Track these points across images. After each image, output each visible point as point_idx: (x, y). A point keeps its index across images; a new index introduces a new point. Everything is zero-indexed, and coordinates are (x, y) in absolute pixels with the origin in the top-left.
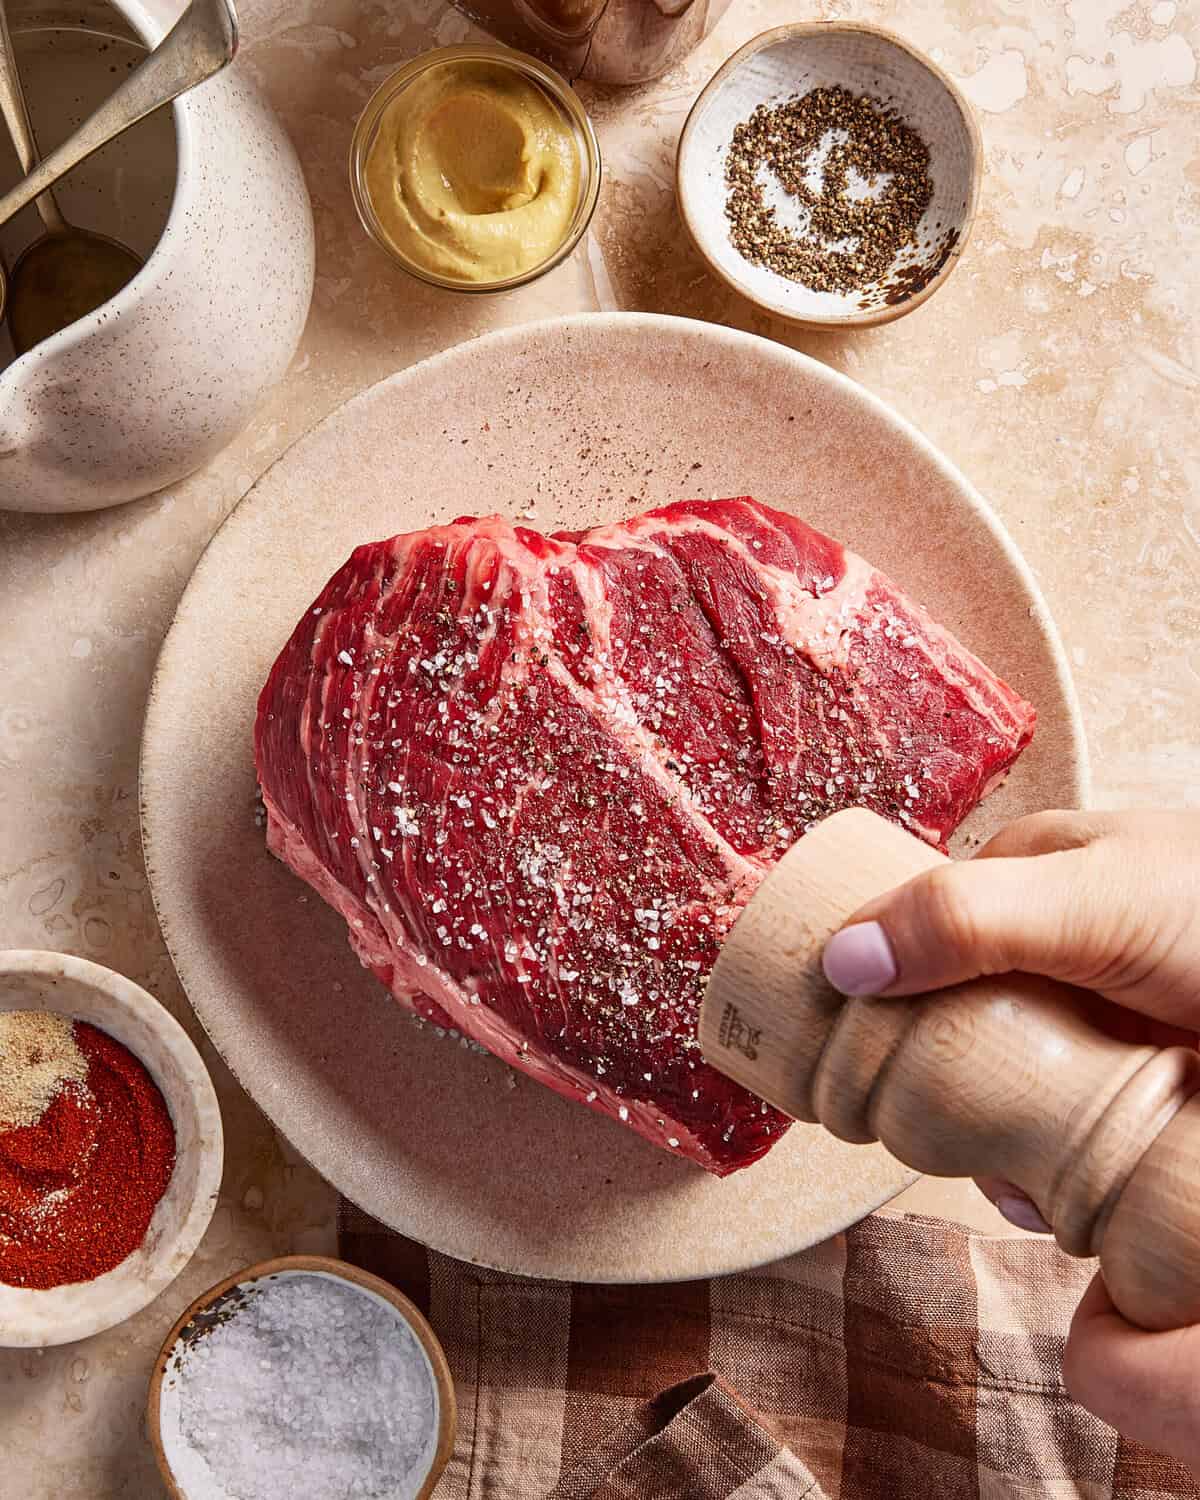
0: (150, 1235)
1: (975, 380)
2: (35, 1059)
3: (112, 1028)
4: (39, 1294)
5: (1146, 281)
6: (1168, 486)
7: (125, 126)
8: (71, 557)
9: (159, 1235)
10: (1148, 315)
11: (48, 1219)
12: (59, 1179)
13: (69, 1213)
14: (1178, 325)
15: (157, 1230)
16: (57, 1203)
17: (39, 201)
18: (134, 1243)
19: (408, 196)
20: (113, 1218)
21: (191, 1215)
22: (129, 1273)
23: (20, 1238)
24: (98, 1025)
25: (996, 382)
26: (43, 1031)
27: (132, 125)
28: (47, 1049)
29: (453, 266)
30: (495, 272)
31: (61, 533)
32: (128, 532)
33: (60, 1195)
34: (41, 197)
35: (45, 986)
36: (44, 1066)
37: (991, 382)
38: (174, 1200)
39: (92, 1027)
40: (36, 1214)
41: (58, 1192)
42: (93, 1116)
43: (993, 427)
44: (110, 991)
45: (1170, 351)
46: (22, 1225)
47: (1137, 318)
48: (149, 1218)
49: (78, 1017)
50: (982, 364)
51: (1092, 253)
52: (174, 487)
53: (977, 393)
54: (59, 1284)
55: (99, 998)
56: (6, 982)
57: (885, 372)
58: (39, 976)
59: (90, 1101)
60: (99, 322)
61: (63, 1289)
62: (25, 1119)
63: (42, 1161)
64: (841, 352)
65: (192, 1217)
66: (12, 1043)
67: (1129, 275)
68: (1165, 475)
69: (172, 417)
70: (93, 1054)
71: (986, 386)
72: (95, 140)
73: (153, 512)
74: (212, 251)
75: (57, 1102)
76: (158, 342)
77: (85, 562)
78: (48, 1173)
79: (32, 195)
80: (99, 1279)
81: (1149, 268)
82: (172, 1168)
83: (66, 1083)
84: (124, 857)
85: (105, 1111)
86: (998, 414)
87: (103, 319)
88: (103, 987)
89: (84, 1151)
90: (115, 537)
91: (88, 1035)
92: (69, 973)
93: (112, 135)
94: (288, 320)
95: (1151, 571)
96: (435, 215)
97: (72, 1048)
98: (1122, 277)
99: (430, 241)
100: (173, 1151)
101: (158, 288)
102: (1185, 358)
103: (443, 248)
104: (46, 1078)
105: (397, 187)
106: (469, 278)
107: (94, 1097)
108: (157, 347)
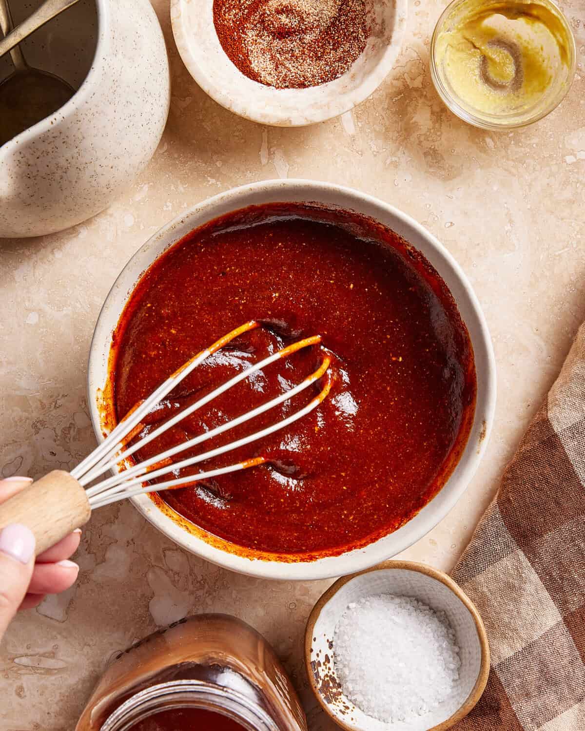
1: (563, 156)
7: (66, 7)
8: (26, 263)
17: (12, 52)
25: (576, 158)
27: (70, 7)
31: (20, 249)
32: (60, 249)
34: (13, 50)
37: (572, 157)
43: (574, 184)
50: (567, 146)
52: (88, 222)
53: (564, 164)
57: (509, 151)
60: (52, 123)
64: (483, 140)
69: (90, 180)
71: (570, 159)
72: (48, 15)
73: (75, 237)
74: (117, 81)
76: (85, 135)
77: (34, 267)
79: (9, 48)
84: (58, 442)
86: (577, 176)
87: (54, 121)
90: (52, 252)
93: (57, 13)
94: (157, 122)
101: (86, 103)
108: (84, 138)
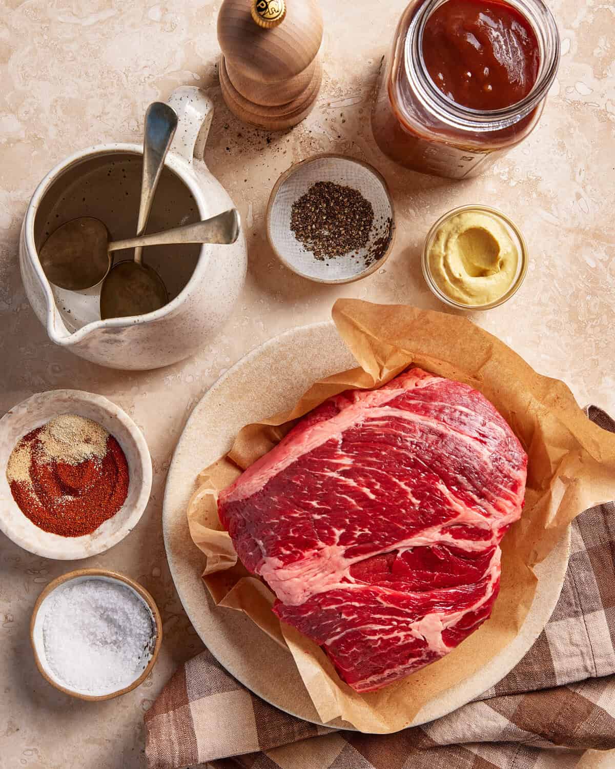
0: (97, 531)
2: (87, 441)
3: (123, 445)
4: (43, 532)
5: (538, 179)
6: (548, 267)
9: (100, 534)
10: (540, 194)
11: (61, 505)
12: (72, 492)
13: (70, 507)
14: (552, 198)
15: (100, 531)
16: (67, 500)
18: (89, 531)
19: (446, 265)
20: (86, 517)
21: (117, 533)
22: (81, 543)
23: (46, 507)
24: (118, 441)
26: (96, 432)
28: (94, 439)
29: (461, 297)
30: (477, 302)
33: (70, 498)
35: (107, 417)
36: (89, 445)
38: (113, 523)
39: (116, 441)
40: (57, 501)
41: (70, 497)
42: (98, 474)
44: (131, 431)
45: (548, 210)
46: (49, 502)
47: (534, 195)
48: (100, 524)
49: (112, 434)
51: (515, 168)
54: (52, 532)
55: (125, 431)
56: (93, 408)
58: (107, 412)
59: (99, 468)
61: (53, 535)
62: (71, 462)
63: (70, 482)
65: (118, 533)
66: (82, 430)
67: (531, 177)
68: (547, 263)
70: (111, 451)
75: (87, 461)
78: (70, 488)
80: (68, 538)
81: (540, 174)
82: (119, 510)
83: (94, 456)
85: (103, 475)
88: (129, 429)
89: (87, 486)
91: (112, 442)
92: (119, 417)
95: (540, 303)
96: (457, 276)
97: (103, 444)
98: (528, 178)
99: (452, 285)
100: (122, 504)
102: (555, 213)
103: (458, 289)
104: (87, 450)
105: (442, 261)
106: (466, 303)
107: (102, 467)
